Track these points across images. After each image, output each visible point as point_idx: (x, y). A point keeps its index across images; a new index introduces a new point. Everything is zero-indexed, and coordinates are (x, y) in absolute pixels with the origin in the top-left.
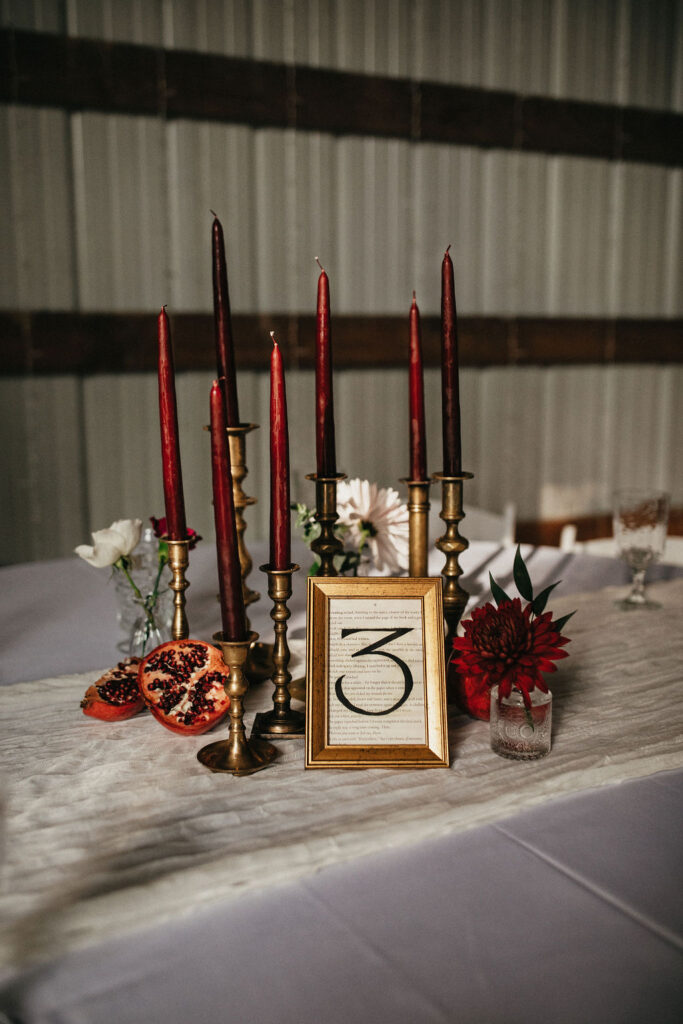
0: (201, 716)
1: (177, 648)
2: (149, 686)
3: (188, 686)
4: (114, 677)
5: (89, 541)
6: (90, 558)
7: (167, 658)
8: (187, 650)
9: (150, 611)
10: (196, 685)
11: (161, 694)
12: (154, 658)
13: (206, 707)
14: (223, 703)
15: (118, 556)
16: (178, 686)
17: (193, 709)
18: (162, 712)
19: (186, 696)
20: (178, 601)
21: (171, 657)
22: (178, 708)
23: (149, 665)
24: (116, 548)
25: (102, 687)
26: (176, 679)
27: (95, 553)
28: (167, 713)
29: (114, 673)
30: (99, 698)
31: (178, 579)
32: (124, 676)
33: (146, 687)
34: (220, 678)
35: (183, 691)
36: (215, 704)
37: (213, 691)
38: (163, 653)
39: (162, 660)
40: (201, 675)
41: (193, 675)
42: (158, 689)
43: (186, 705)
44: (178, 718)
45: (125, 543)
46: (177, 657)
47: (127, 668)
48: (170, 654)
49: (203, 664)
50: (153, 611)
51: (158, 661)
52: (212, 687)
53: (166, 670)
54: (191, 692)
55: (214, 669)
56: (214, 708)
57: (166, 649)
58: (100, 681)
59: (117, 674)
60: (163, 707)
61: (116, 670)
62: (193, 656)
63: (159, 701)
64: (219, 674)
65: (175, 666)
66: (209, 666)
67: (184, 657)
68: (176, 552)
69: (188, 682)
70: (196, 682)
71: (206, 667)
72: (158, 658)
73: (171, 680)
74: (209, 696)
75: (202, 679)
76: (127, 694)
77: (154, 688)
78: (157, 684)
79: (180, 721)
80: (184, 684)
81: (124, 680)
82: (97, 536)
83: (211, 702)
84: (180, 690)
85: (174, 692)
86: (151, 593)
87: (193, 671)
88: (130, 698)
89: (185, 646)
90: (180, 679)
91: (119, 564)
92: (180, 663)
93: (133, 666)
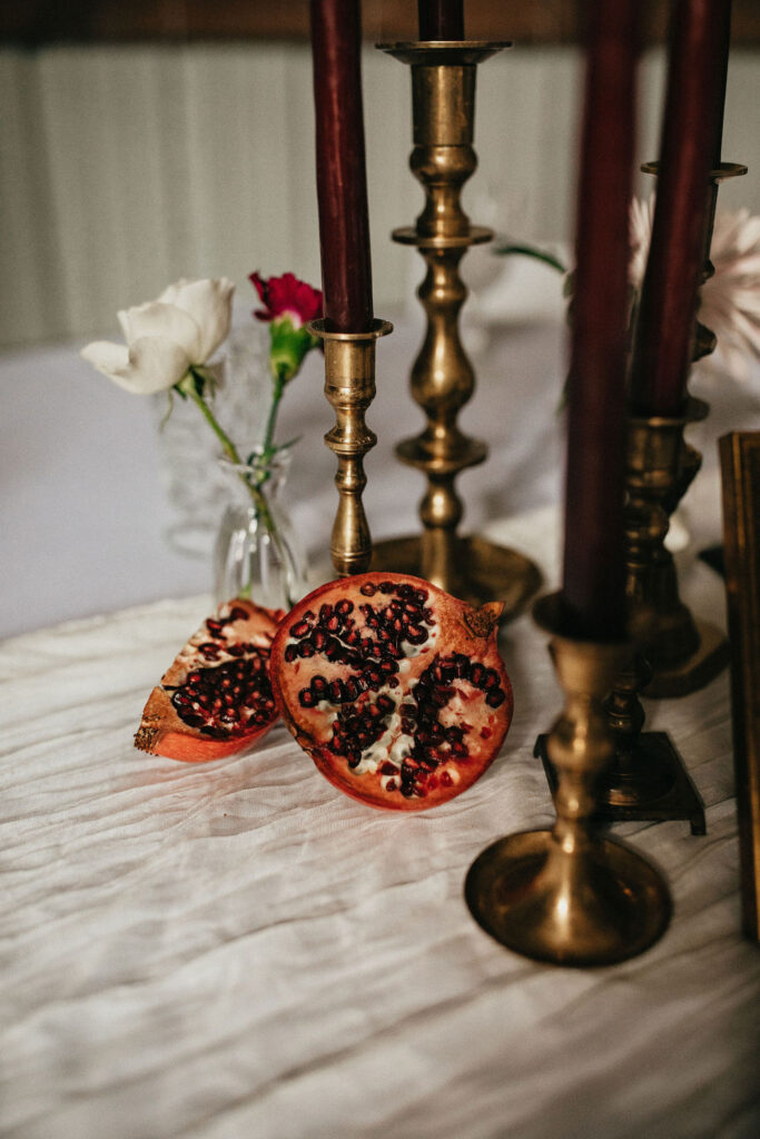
0: (438, 772)
1: (354, 595)
2: (301, 695)
3: (397, 694)
4: (201, 657)
5: (114, 334)
6: (119, 373)
7: (335, 620)
8: (381, 600)
9: (258, 489)
10: (416, 691)
11: (335, 717)
12: (303, 623)
13: (446, 746)
14: (485, 734)
15: (187, 366)
16: (373, 695)
17: (417, 753)
18: (342, 764)
19: (396, 720)
20: (349, 481)
21: (344, 620)
22: (379, 750)
23: (292, 641)
24: (179, 350)
25: (180, 689)
26: (367, 679)
27: (133, 361)
28: (353, 765)
29: (201, 648)
30: (179, 723)
31: (348, 430)
32: (225, 657)
33: (294, 698)
34: (468, 671)
35: (387, 706)
36: (467, 739)
37: (457, 702)
38: (324, 607)
39: (323, 628)
40: (422, 665)
41: (404, 665)
42: (323, 704)
43: (395, 745)
44: (385, 780)
45: (199, 337)
46: (359, 619)
47: (228, 631)
48: (341, 611)
49: (423, 637)
50: (266, 488)
51: (316, 631)
52: (452, 693)
53: (335, 655)
54: (406, 709)
55: (452, 647)
56: (465, 748)
57: (331, 599)
58: (171, 672)
59: (208, 650)
60: (343, 753)
61: (205, 638)
62: (397, 614)
63: (330, 734)
64: (466, 659)
65: (357, 641)
66: (437, 639)
67: (375, 618)
68: (346, 357)
69: (394, 683)
70: (414, 681)
71: (431, 642)
72: (314, 623)
73: (352, 678)
74: (449, 718)
75: (425, 675)
76: (239, 702)
77: (315, 702)
78: (319, 690)
79: (391, 786)
80: (385, 689)
81: (226, 665)
82: (130, 319)
83: (459, 732)
84: (378, 704)
85: (366, 710)
86: (260, 450)
87: (402, 655)
88: (250, 712)
89: (374, 590)
90: (374, 677)
91: (188, 385)
92: (367, 633)
93: (239, 623)
